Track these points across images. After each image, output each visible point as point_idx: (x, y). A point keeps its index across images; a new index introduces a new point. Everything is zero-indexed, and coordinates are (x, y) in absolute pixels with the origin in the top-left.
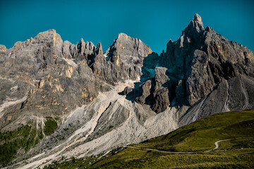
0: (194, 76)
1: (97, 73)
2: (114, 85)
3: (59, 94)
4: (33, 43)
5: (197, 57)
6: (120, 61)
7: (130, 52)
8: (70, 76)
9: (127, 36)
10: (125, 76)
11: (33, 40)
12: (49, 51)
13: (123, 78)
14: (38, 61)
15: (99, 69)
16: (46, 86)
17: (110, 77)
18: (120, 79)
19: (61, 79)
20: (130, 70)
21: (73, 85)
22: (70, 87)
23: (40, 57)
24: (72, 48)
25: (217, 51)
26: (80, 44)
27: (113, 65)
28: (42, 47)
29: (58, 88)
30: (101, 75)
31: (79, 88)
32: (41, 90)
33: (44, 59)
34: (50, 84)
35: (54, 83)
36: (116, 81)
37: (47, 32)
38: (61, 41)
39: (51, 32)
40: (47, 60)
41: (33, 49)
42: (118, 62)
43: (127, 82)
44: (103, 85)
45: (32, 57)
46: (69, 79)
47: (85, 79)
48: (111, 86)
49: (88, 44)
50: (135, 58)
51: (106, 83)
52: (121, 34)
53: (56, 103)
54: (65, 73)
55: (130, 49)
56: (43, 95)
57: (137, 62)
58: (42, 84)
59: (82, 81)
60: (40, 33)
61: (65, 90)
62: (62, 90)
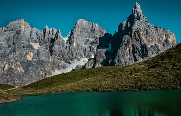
0: (119, 57)
1: (56, 55)
2: (70, 63)
3: (21, 74)
4: (5, 31)
5: (124, 41)
6: (77, 43)
7: (87, 35)
8: (30, 59)
9: (85, 22)
10: (81, 55)
11: (5, 28)
12: (17, 38)
13: (79, 57)
14: (9, 46)
15: (57, 51)
16: (10, 69)
17: (66, 57)
18: (76, 58)
19: (22, 63)
20: (85, 50)
21: (33, 66)
22: (30, 68)
23: (10, 43)
24: (39, 34)
25: (139, 36)
26: (45, 30)
27: (71, 47)
28: (12, 35)
29: (20, 69)
30: (59, 56)
31: (38, 68)
32: (6, 72)
33: (14, 44)
34: (13, 67)
35: (16, 66)
36: (72, 60)
37: (17, 21)
38: (30, 28)
39: (20, 22)
40: (16, 45)
41: (5, 37)
42: (74, 45)
43: (82, 60)
44: (60, 64)
45: (4, 44)
46: (30, 61)
47: (43, 61)
48: (67, 65)
49: (51, 30)
50: (91, 40)
51: (63, 62)
52: (80, 20)
53: (18, 81)
54: (26, 58)
55: (88, 32)
56: (8, 76)
57: (92, 43)
58: (6, 67)
59: (40, 63)
60: (11, 22)
61: (26, 71)
62: (23, 71)
